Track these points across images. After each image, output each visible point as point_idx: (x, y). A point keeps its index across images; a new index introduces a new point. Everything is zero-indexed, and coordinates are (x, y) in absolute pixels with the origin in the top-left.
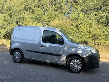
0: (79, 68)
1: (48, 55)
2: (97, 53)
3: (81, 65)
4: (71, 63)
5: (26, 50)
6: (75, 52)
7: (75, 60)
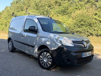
0: (49, 64)
1: (26, 46)
2: (73, 46)
3: (51, 60)
4: (41, 57)
5: (15, 40)
6: (44, 43)
7: (45, 53)
